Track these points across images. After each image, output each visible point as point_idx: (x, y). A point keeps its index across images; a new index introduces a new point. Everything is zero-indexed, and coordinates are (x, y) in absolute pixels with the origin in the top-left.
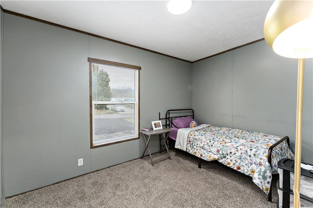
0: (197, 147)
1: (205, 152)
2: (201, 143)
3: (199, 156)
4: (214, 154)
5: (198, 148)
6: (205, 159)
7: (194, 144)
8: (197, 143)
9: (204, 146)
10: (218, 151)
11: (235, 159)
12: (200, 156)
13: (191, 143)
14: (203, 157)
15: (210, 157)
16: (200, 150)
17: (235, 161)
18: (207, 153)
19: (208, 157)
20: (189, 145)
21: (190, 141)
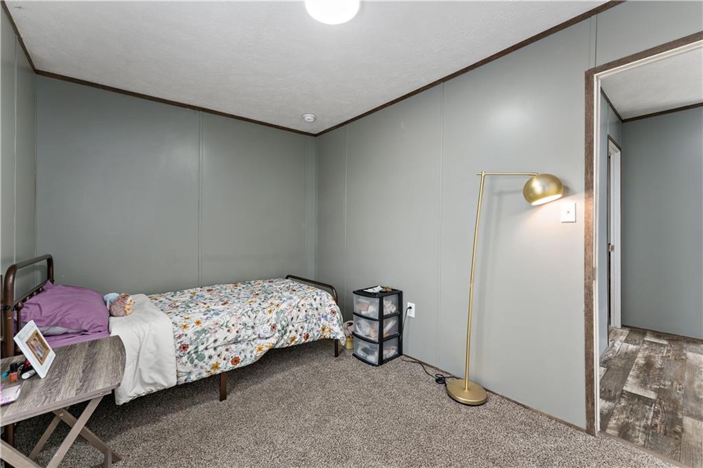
0: (215, 349)
1: (244, 346)
2: (229, 331)
3: (230, 366)
4: (266, 338)
5: (219, 349)
6: (248, 362)
7: (201, 348)
8: (212, 340)
9: (239, 334)
10: (274, 327)
11: (300, 326)
12: (232, 366)
13: (191, 348)
14: (242, 361)
15: (260, 349)
16: (227, 350)
17: (302, 328)
18: (250, 346)
19: (255, 352)
20: (185, 359)
21: (184, 347)
